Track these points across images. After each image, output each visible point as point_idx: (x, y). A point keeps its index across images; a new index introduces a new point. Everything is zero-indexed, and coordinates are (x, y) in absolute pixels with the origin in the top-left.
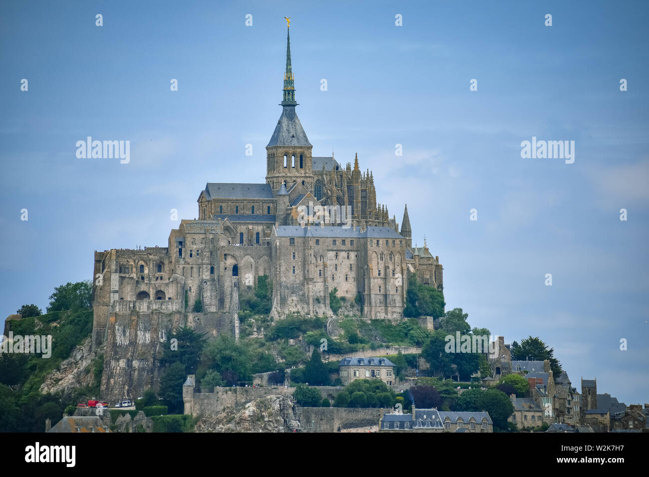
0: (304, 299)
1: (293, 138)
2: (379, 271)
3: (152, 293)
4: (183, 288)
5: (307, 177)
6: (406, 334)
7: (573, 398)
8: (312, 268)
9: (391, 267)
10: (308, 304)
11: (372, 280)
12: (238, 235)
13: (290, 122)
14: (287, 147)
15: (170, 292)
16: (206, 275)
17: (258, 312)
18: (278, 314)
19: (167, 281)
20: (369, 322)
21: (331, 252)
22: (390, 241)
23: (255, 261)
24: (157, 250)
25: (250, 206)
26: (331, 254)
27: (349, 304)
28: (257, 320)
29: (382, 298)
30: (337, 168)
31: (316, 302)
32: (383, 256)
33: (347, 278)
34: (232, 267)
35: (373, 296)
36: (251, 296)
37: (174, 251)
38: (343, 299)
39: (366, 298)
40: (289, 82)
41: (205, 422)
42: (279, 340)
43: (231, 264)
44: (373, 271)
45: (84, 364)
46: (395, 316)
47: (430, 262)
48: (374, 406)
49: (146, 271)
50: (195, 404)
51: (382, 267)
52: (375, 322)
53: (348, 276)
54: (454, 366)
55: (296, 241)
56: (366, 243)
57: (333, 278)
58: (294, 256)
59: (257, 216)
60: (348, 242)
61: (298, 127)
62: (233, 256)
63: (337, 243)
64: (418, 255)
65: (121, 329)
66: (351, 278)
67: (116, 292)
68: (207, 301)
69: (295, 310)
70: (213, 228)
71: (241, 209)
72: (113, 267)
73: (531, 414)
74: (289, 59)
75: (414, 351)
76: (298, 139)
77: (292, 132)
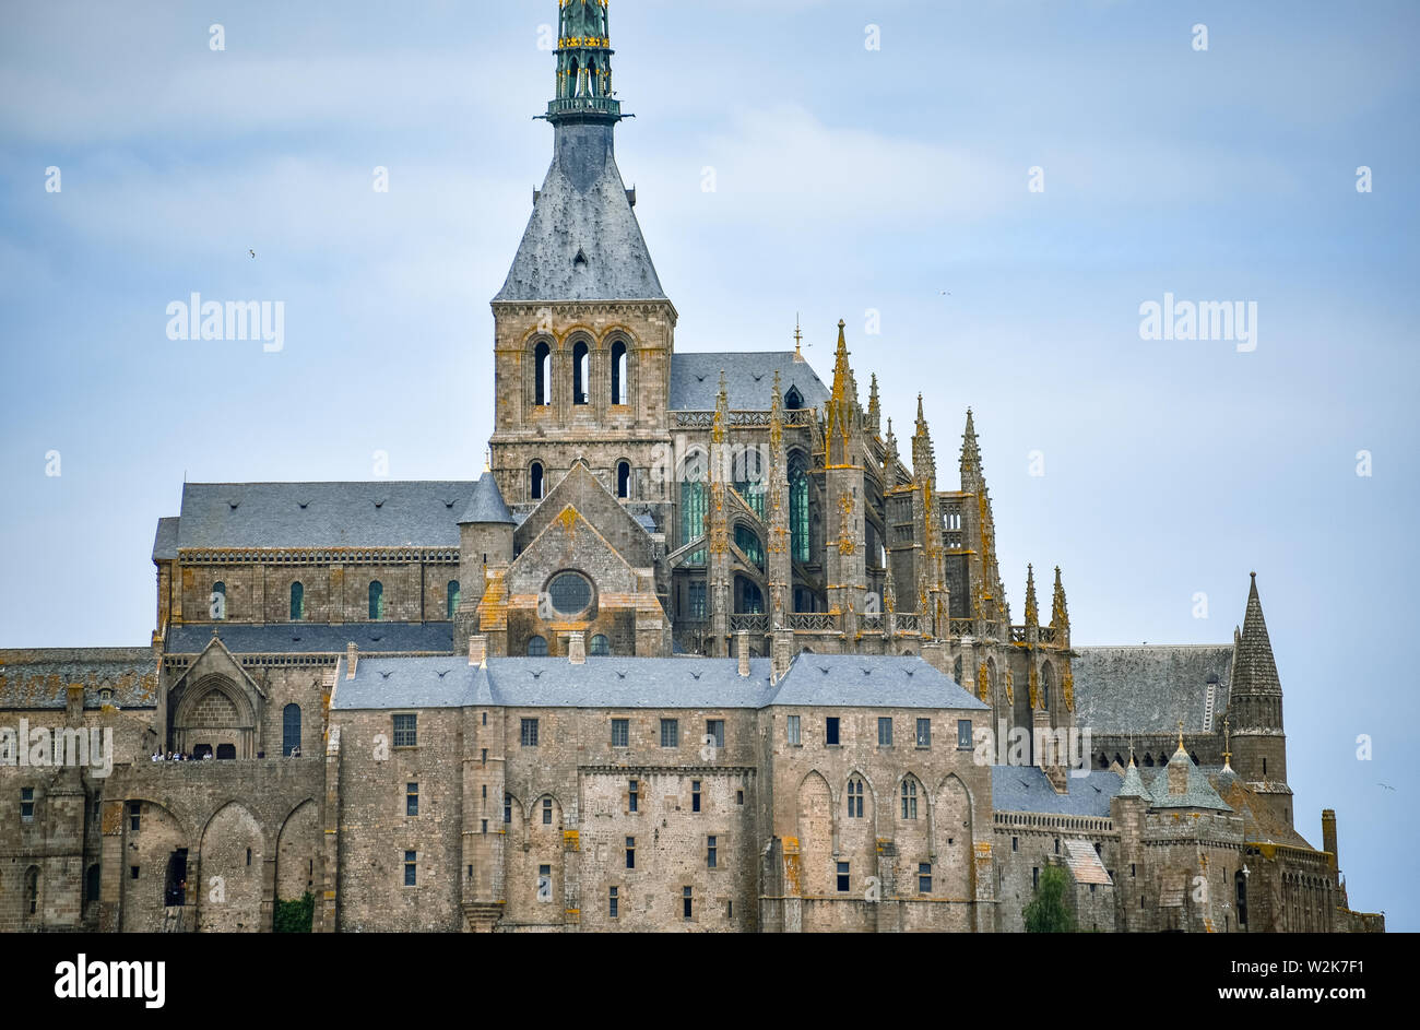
1: (581, 268)
2: (843, 866)
5: (641, 442)
8: (488, 855)
9: (909, 848)
12: (276, 716)
13: (577, 196)
14: (547, 306)
21: (602, 779)
22: (904, 724)
23: (264, 831)
26: (606, 790)
32: (866, 795)
33: (688, 903)
34: (164, 860)
43: (158, 848)
44: (807, 865)
47: (1184, 830)
51: (854, 845)
53: (695, 894)
55: (421, 728)
57: (614, 902)
58: (412, 800)
60: (692, 730)
61: (613, 217)
62: (169, 813)
63: (632, 733)
64: (1136, 799)
66: (710, 902)
70: (106, 684)
71: (317, 595)
76: (604, 268)
77: (583, 240)
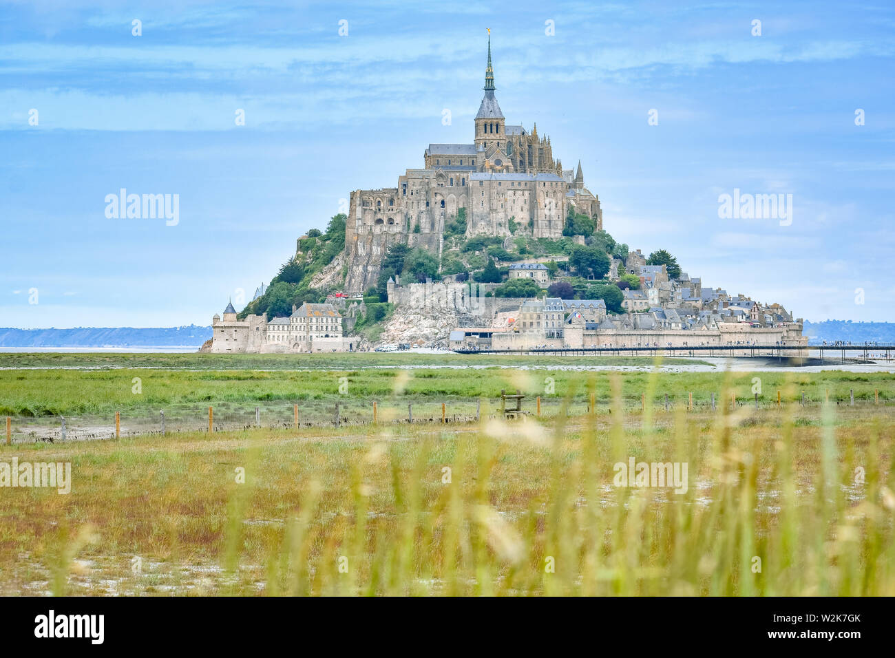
0: (489, 224)
1: (491, 113)
2: (545, 204)
3: (385, 220)
4: (406, 216)
5: (501, 139)
6: (563, 248)
7: (676, 291)
8: (495, 202)
10: (492, 227)
11: (539, 210)
12: (449, 180)
13: (490, 102)
14: (487, 119)
15: (398, 219)
16: (423, 207)
17: (457, 233)
18: (471, 234)
19: (395, 212)
20: (536, 239)
21: (510, 191)
22: (554, 183)
23: (456, 198)
24: (390, 190)
25: (459, 160)
26: (511, 193)
27: (523, 227)
28: (456, 238)
29: (547, 223)
30: (523, 134)
31: (498, 226)
32: (549, 194)
33: (522, 209)
34: (440, 201)
35: (540, 222)
36: (453, 222)
37: (401, 191)
38: (519, 224)
39: (535, 223)
40: (490, 73)
41: (401, 307)
42: (469, 252)
43: (440, 199)
44: (541, 204)
45: (338, 268)
46: (557, 235)
47: (587, 198)
48: (523, 296)
49: (382, 205)
50: (395, 295)
51: (547, 201)
52: (541, 240)
54: (591, 269)
55: (484, 183)
56: (535, 185)
57: (512, 209)
58: (483, 194)
59: (465, 167)
60: (523, 184)
61: (495, 105)
62: (441, 194)
63: (514, 184)
65: (361, 244)
66: (525, 209)
67: (360, 219)
68: (422, 225)
69: (483, 231)
71: (453, 161)
72: (358, 202)
73: (640, 301)
74: (489, 57)
75: (566, 259)
76: (495, 113)
77: (491, 108)
